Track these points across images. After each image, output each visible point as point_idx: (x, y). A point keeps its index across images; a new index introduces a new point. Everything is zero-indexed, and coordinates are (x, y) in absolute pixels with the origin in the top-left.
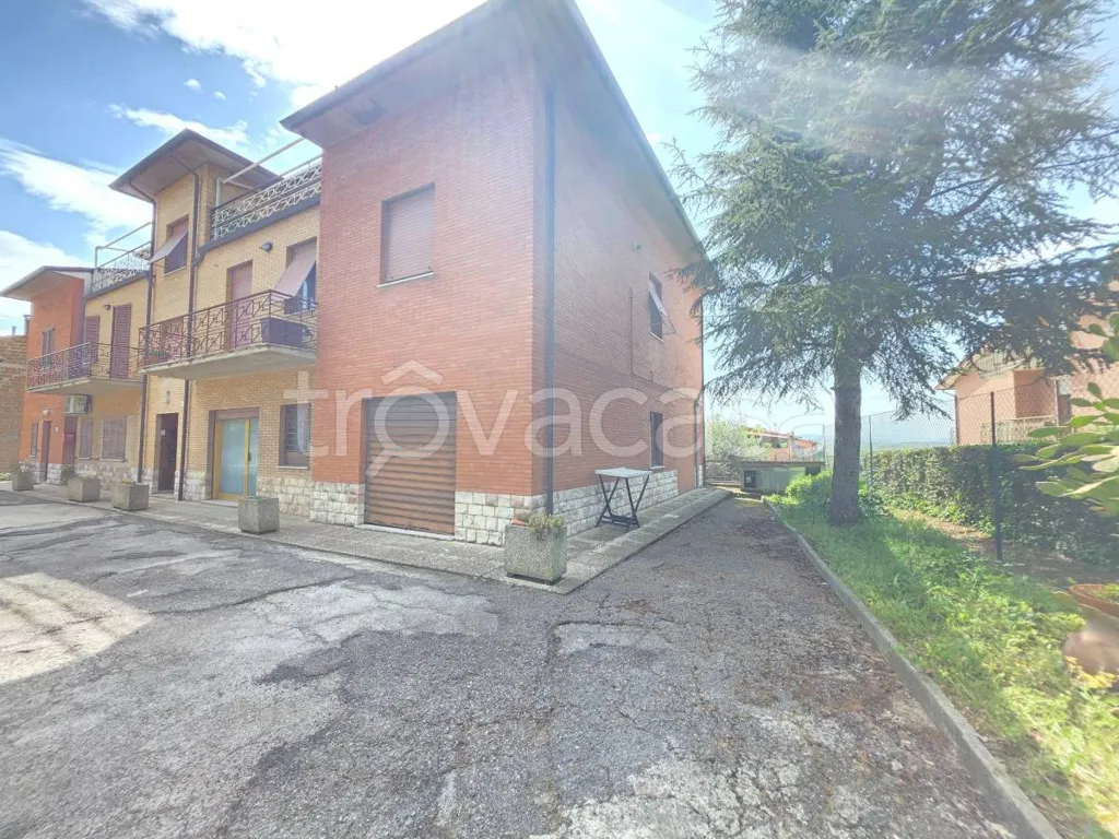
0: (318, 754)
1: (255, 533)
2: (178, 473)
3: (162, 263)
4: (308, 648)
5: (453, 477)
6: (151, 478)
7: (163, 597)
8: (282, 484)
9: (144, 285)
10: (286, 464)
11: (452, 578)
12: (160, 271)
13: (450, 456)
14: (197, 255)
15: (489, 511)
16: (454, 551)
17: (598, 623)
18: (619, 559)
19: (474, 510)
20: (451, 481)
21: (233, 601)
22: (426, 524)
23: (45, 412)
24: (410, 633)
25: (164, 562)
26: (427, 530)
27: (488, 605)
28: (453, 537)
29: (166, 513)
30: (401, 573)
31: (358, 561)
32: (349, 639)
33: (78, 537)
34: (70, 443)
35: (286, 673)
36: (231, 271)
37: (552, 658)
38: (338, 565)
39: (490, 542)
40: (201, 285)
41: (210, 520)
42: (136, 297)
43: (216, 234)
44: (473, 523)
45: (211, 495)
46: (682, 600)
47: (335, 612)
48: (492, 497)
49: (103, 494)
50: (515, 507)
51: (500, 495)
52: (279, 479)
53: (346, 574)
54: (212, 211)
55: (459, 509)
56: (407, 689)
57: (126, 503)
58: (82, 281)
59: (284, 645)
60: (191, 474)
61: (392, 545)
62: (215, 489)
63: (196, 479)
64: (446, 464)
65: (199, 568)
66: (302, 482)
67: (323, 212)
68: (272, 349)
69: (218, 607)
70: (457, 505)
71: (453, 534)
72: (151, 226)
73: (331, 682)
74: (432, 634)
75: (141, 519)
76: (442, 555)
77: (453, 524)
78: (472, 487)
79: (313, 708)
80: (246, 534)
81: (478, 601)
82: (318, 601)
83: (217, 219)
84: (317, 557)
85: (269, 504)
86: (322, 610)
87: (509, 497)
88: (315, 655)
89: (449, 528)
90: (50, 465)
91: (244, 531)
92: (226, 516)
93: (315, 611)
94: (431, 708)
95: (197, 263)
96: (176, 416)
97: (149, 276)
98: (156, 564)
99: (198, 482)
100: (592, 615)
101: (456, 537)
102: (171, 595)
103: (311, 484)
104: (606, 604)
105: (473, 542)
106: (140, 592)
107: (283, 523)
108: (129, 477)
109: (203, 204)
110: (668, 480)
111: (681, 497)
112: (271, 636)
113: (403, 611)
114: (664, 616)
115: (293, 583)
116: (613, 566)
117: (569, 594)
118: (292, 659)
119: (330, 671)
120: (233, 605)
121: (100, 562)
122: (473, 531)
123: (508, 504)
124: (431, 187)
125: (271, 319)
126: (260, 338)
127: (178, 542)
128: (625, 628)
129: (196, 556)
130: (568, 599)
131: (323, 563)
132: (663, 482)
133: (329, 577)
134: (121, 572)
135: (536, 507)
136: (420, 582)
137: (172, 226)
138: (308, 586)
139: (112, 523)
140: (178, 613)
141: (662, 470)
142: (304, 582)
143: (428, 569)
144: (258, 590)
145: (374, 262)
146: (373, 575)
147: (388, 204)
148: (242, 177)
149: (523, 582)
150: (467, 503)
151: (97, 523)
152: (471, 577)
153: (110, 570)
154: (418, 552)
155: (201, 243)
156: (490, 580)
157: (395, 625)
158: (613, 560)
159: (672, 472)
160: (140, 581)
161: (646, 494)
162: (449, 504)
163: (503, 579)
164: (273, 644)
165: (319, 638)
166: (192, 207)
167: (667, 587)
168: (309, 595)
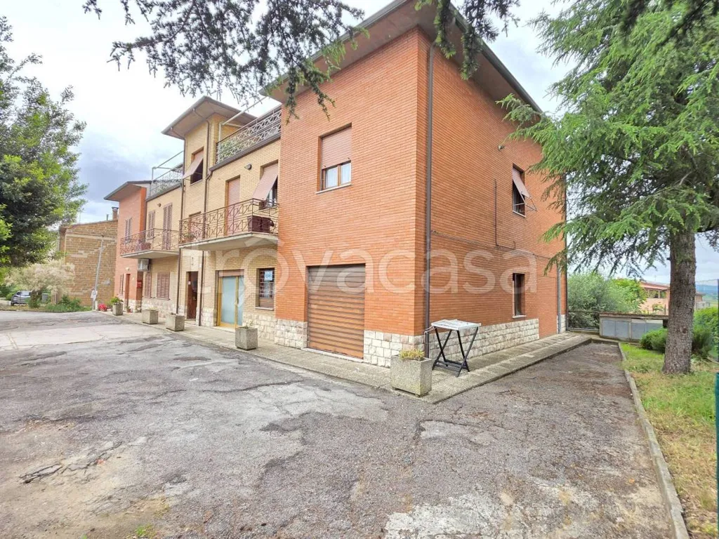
0: (293, 465)
1: (244, 349)
2: (198, 308)
3: (189, 178)
4: (283, 417)
5: (363, 320)
6: (183, 311)
7: (206, 383)
8: (257, 318)
9: (180, 190)
10: (259, 306)
11: (358, 386)
12: (188, 183)
13: (361, 307)
14: (209, 173)
15: (386, 344)
16: (363, 370)
17: (451, 423)
18: (476, 384)
19: (376, 343)
20: (361, 323)
21: (241, 388)
22: (345, 351)
23: (127, 268)
24: (335, 415)
25: (200, 363)
26: (346, 354)
27: (383, 405)
28: (362, 361)
29: (195, 333)
30: (331, 381)
31: (305, 371)
32: (303, 415)
33: (156, 346)
34: (140, 287)
35: (272, 427)
36: (228, 182)
37: (416, 438)
38: (294, 373)
39: (386, 366)
40: (211, 191)
41: (220, 340)
42: (174, 198)
43: (219, 158)
44: (375, 352)
45: (217, 324)
46: (513, 415)
47: (295, 400)
48: (388, 335)
49: (160, 319)
50: (403, 343)
51: (393, 335)
52: (256, 315)
53: (299, 379)
54: (217, 144)
55: (366, 342)
56: (336, 442)
57: (173, 327)
58: (146, 189)
59: (270, 414)
60: (205, 309)
61: (325, 362)
62: (218, 319)
63: (208, 313)
64: (358, 312)
65: (220, 368)
66: (269, 318)
67: (282, 144)
68: (253, 235)
69: (234, 391)
70: (365, 340)
71: (363, 358)
72: (183, 153)
73: (297, 434)
74: (349, 417)
75: (182, 338)
76: (355, 372)
77: (363, 352)
78: (375, 327)
79: (289, 445)
80: (240, 350)
81: (376, 402)
82: (285, 393)
83: (219, 148)
84: (282, 367)
85: (251, 332)
86: (287, 398)
87: (399, 336)
88: (286, 421)
89: (359, 354)
90: (130, 301)
91: (238, 348)
92: (227, 335)
93: (284, 398)
94: (348, 452)
95: (209, 177)
96: (196, 273)
97: (181, 185)
98: (197, 364)
99: (209, 315)
100: (446, 417)
101: (365, 360)
102: (210, 382)
103: (275, 320)
104: (459, 412)
105: (376, 365)
106: (195, 379)
107: (259, 344)
108: (171, 310)
109: (212, 140)
110: (530, 327)
111: (541, 340)
112: (263, 409)
113: (332, 403)
114: (497, 423)
115: (271, 381)
116: (471, 389)
117: (435, 403)
118: (275, 421)
119: (295, 429)
120: (241, 390)
121: (170, 361)
122: (375, 357)
123: (398, 341)
124: (349, 126)
125: (253, 216)
126: (247, 228)
127: (205, 352)
128: (467, 427)
129: (217, 361)
130: (434, 406)
131: (285, 371)
132: (525, 328)
133: (289, 380)
134: (182, 367)
135: (417, 344)
136: (342, 388)
137: (194, 154)
138: (279, 384)
139: (169, 338)
140: (216, 392)
141: (524, 319)
142: (276, 381)
143: (347, 379)
144: (252, 383)
145: (313, 177)
146: (314, 380)
147: (322, 138)
148: (234, 120)
149: (403, 394)
150: (372, 338)
151: (161, 338)
152: (373, 387)
153: (176, 366)
154: (340, 369)
155: (211, 165)
156: (385, 390)
157: (328, 410)
158: (471, 385)
159: (534, 321)
160: (192, 374)
161: (509, 337)
162: (360, 338)
163: (392, 390)
164: (265, 413)
165: (288, 412)
166: (206, 141)
167: (506, 406)
168: (280, 389)
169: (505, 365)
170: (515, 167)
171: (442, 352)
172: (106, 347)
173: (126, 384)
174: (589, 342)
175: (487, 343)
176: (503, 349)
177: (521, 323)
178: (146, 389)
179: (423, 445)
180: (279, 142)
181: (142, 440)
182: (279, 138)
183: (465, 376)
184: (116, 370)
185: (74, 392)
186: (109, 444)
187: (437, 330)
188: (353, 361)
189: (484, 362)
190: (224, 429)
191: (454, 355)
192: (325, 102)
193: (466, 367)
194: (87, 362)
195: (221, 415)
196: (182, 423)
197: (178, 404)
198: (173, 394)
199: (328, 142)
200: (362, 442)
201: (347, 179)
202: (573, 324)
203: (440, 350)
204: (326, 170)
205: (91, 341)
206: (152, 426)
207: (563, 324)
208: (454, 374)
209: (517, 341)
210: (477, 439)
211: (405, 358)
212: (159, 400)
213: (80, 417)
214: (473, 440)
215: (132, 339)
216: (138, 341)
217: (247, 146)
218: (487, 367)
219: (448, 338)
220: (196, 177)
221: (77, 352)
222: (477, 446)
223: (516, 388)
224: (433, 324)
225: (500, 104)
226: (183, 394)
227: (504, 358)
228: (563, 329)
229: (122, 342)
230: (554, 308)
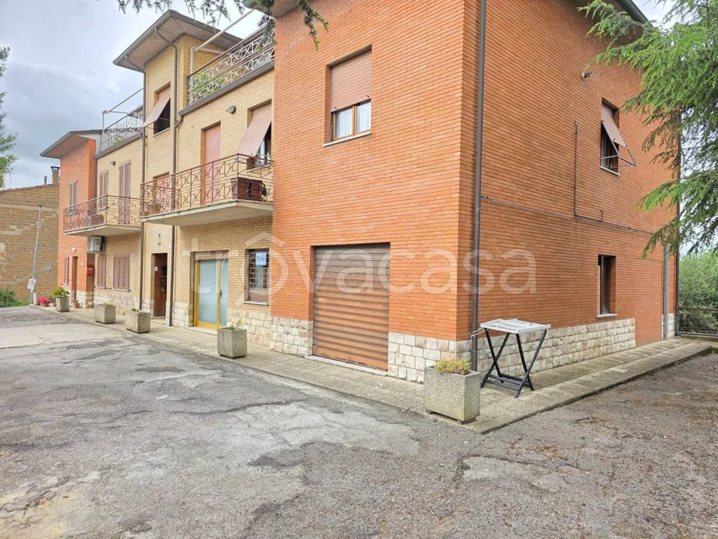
0: (291, 511)
1: (229, 357)
2: (168, 302)
3: (152, 126)
4: (279, 447)
5: (387, 318)
6: (148, 306)
7: (178, 401)
8: (247, 316)
9: (140, 142)
10: (249, 299)
11: (381, 408)
12: (150, 132)
13: (385, 300)
14: (179, 118)
15: (418, 352)
16: (387, 386)
17: (506, 459)
18: (543, 407)
19: (404, 350)
20: (385, 322)
21: (224, 409)
22: (363, 360)
23: (74, 249)
24: (349, 446)
25: (171, 376)
26: (364, 365)
27: (413, 434)
28: (386, 373)
29: (164, 337)
30: (343, 400)
31: (309, 387)
32: (305, 445)
33: (113, 352)
34: (91, 274)
35: (264, 461)
36: (205, 130)
37: (457, 479)
38: (295, 389)
39: (419, 380)
40: (182, 144)
41: (197, 344)
42: (132, 154)
43: (191, 98)
44: (403, 362)
45: (193, 323)
46: (594, 451)
47: (295, 425)
48: (421, 339)
49: (118, 317)
50: (441, 350)
51: (428, 339)
52: (244, 312)
53: (301, 397)
54: (188, 78)
55: (392, 348)
56: (348, 482)
57: (136, 329)
58: (95, 140)
59: (263, 443)
60: (177, 304)
61: (336, 375)
62: (195, 317)
63: (180, 308)
64: (380, 307)
65: (197, 382)
66: (262, 316)
67: (277, 77)
68: (240, 204)
69: (215, 412)
70: (390, 345)
71: (387, 370)
72: (142, 91)
73: (297, 470)
74: (366, 449)
75: (148, 342)
76: (377, 388)
77: (386, 361)
78: (403, 329)
79: (286, 485)
80: (224, 358)
81: (405, 429)
82: (282, 414)
83: (191, 84)
84: (278, 381)
85: (238, 334)
86: (285, 422)
87: (435, 340)
88: (283, 453)
89: (381, 364)
90: (78, 292)
91: (221, 355)
92: (206, 338)
93: (281, 423)
94: (365, 496)
95: (179, 124)
96: (165, 255)
97: (142, 135)
98: (168, 377)
99: (183, 312)
100: (499, 451)
101: (389, 373)
102: (183, 401)
103: (270, 318)
104: (517, 446)
105: (404, 379)
106: (163, 397)
107: (249, 351)
108: (133, 304)
109: (181, 72)
110: (623, 330)
111: (638, 349)
112: (253, 436)
113: (345, 430)
114: (569, 462)
115: (264, 400)
116: (535, 414)
117: (484, 433)
118: (269, 453)
119: (295, 464)
120: (225, 412)
121: (131, 372)
122: (405, 369)
123: (435, 347)
124: (368, 50)
125: (239, 178)
126: (231, 195)
127: (177, 361)
128: (528, 467)
129: (192, 373)
130: (483, 437)
131: (283, 386)
132: (615, 331)
133: (288, 398)
134: (147, 381)
135: (460, 351)
136: (359, 410)
137: (158, 93)
138: (274, 404)
139: (129, 342)
140: (191, 413)
141: (613, 319)
142: (271, 400)
143: (364, 398)
144: (239, 403)
145: (320, 122)
146: (321, 399)
147: (331, 67)
148: (210, 43)
149: (441, 419)
150: (399, 344)
151: (119, 342)
152: (399, 409)
153: (140, 379)
154: (356, 384)
155: (181, 108)
156: (416, 414)
157: (338, 439)
158: (534, 409)
159: (629, 321)
160: (162, 389)
161: (591, 343)
162: (383, 343)
163: (426, 414)
164: (255, 442)
165: (285, 442)
166: (173, 75)
167: (583, 438)
168: (275, 410)
169: (584, 383)
170: (606, 104)
171: (495, 364)
172: (48, 353)
173: (74, 403)
174: (708, 351)
175: (559, 352)
176: (583, 360)
177: (609, 324)
178: (101, 409)
179: (466, 489)
180: (271, 76)
181: (94, 475)
182: (272, 69)
183: (527, 396)
184: (61, 384)
185: (8, 412)
186: (53, 480)
187: (488, 333)
188: (374, 374)
189: (556, 377)
190: (201, 463)
191: (512, 368)
192: (314, 22)
193: (529, 384)
194: (24, 373)
195: (197, 444)
196: (147, 454)
197: (141, 429)
198: (134, 416)
199: (339, 73)
200: (384, 482)
201: (365, 125)
202: (685, 326)
203: (492, 360)
204: (337, 113)
205: (29, 346)
206: (107, 457)
207: (671, 327)
208: (511, 394)
209: (603, 349)
210: (541, 482)
211: (444, 370)
212: (118, 423)
213: (17, 444)
214: (535, 484)
215: (81, 343)
216: (89, 346)
217: (228, 80)
218: (559, 385)
219: (504, 345)
220: (162, 124)
221: (10, 360)
222: (541, 492)
223: (600, 414)
224: (483, 325)
225: (584, 11)
226: (148, 416)
227: (584, 372)
228: (671, 333)
229: (69, 348)
230: (659, 304)
